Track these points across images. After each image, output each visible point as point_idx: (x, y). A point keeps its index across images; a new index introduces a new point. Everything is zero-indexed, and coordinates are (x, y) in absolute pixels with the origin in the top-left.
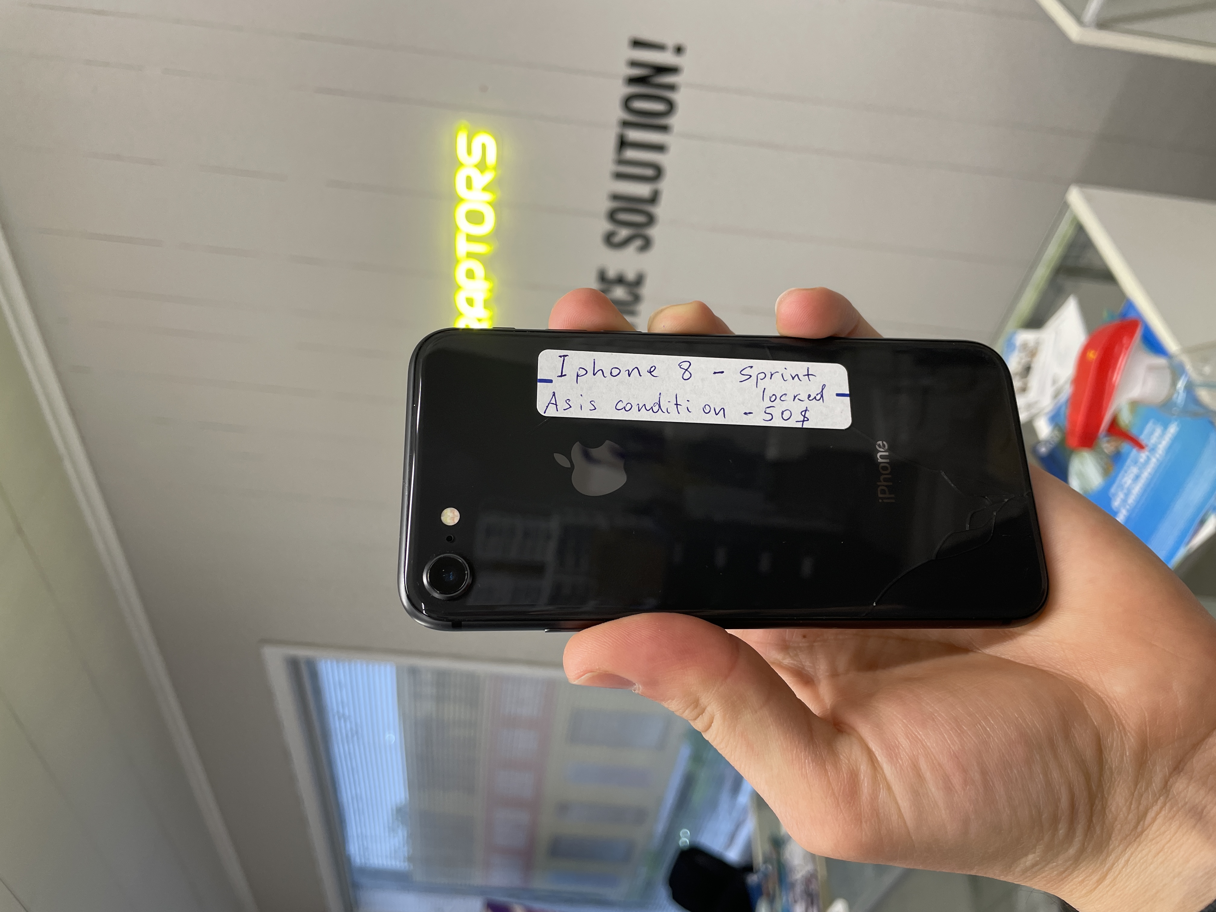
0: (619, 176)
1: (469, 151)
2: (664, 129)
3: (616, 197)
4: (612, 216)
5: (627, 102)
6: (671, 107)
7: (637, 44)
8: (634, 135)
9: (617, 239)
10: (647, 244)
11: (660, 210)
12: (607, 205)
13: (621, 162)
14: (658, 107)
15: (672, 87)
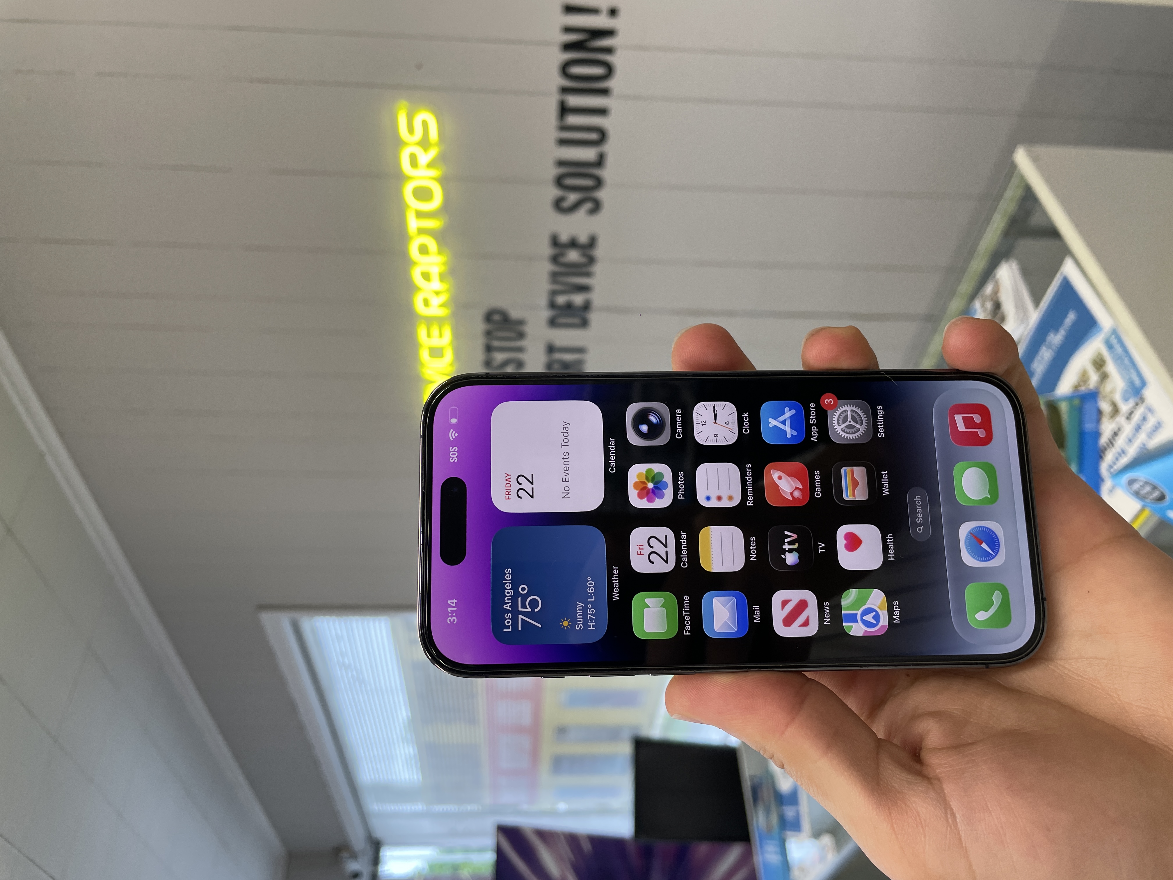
0: (563, 142)
1: (411, 129)
2: (605, 92)
3: (561, 163)
4: (559, 182)
5: (564, 69)
6: (610, 70)
7: (569, 9)
8: (575, 101)
9: (566, 204)
10: (597, 207)
11: (606, 173)
12: (554, 171)
13: (564, 128)
14: (597, 71)
15: (609, 50)
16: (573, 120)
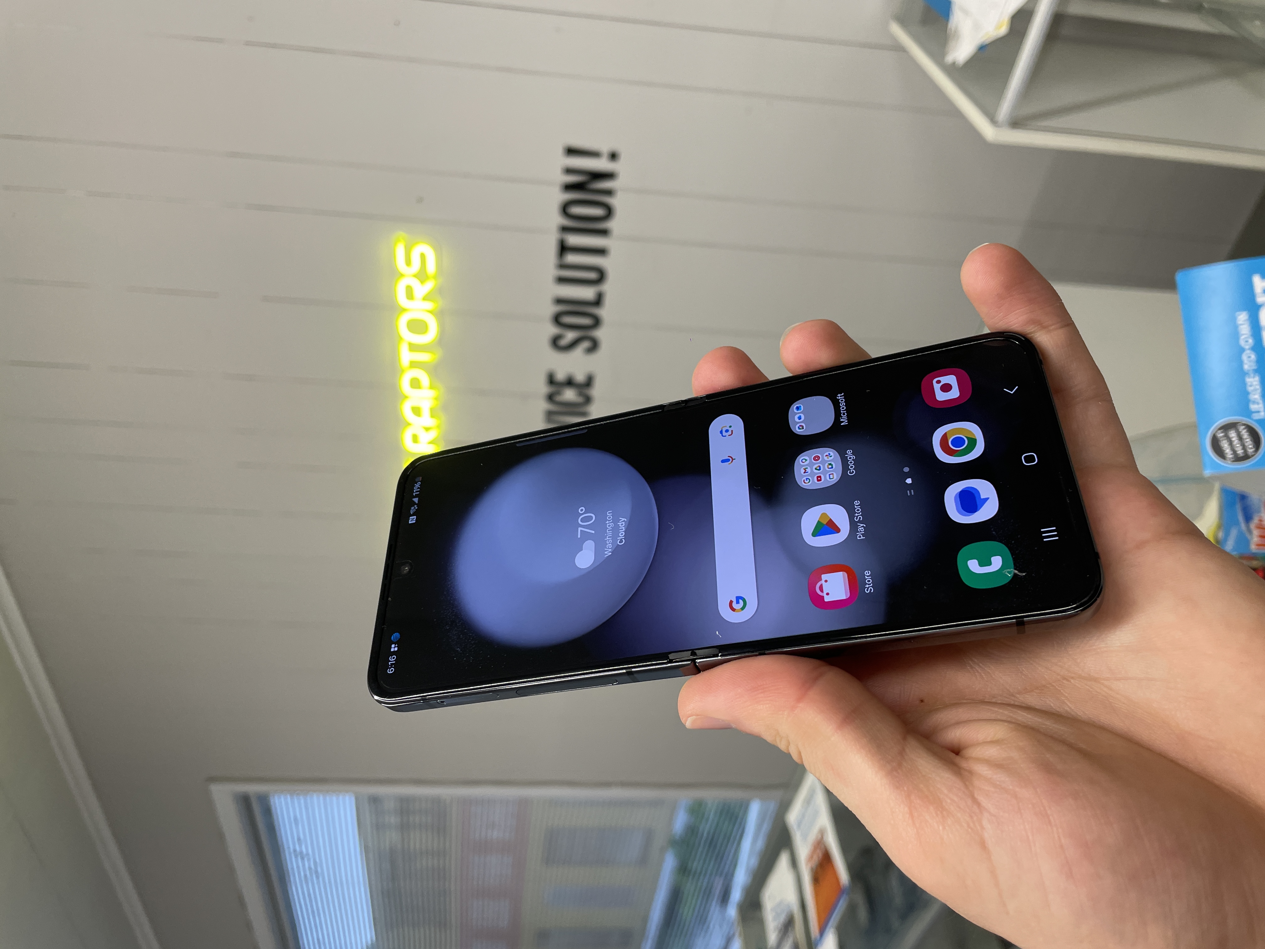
0: (562, 280)
1: (408, 262)
2: (604, 232)
3: (559, 301)
4: (557, 319)
5: (565, 209)
6: (609, 212)
7: (571, 151)
8: (574, 240)
9: (564, 342)
10: (594, 346)
11: (603, 312)
12: (553, 309)
13: (563, 266)
14: (597, 212)
15: (609, 192)
16: (571, 258)
